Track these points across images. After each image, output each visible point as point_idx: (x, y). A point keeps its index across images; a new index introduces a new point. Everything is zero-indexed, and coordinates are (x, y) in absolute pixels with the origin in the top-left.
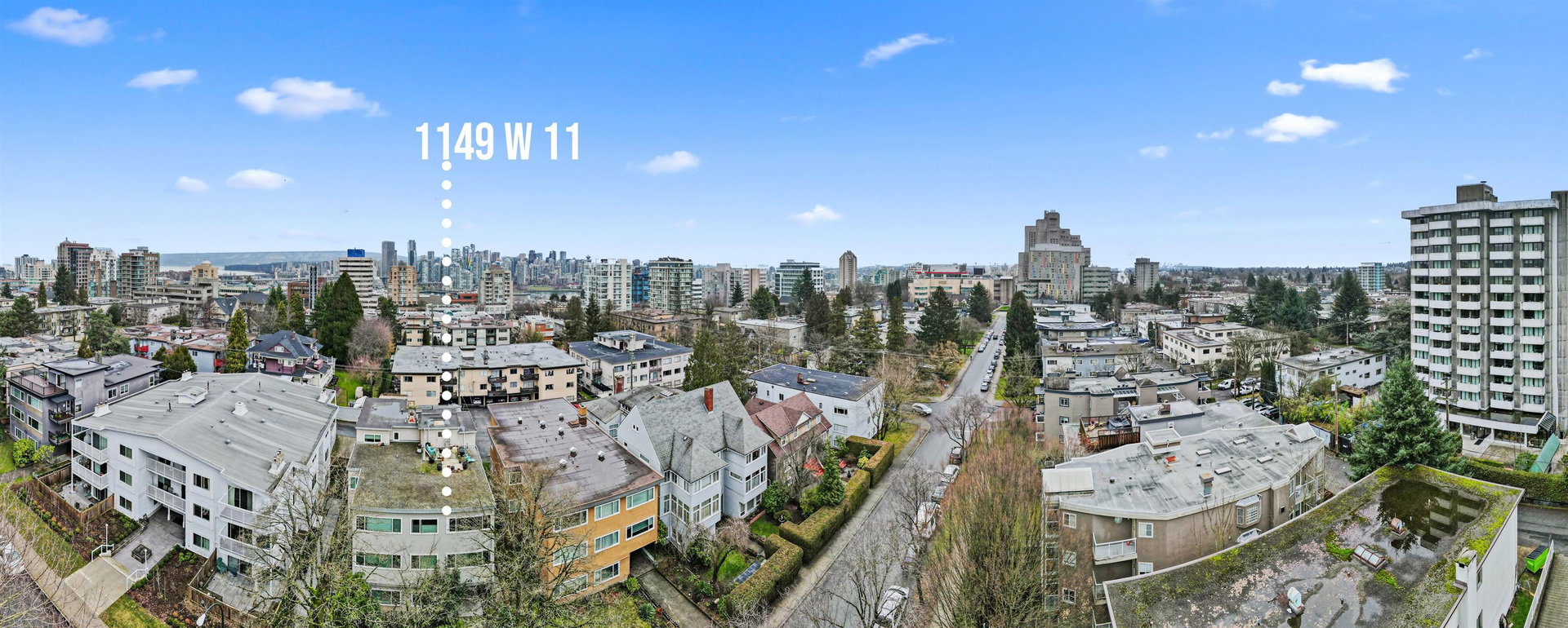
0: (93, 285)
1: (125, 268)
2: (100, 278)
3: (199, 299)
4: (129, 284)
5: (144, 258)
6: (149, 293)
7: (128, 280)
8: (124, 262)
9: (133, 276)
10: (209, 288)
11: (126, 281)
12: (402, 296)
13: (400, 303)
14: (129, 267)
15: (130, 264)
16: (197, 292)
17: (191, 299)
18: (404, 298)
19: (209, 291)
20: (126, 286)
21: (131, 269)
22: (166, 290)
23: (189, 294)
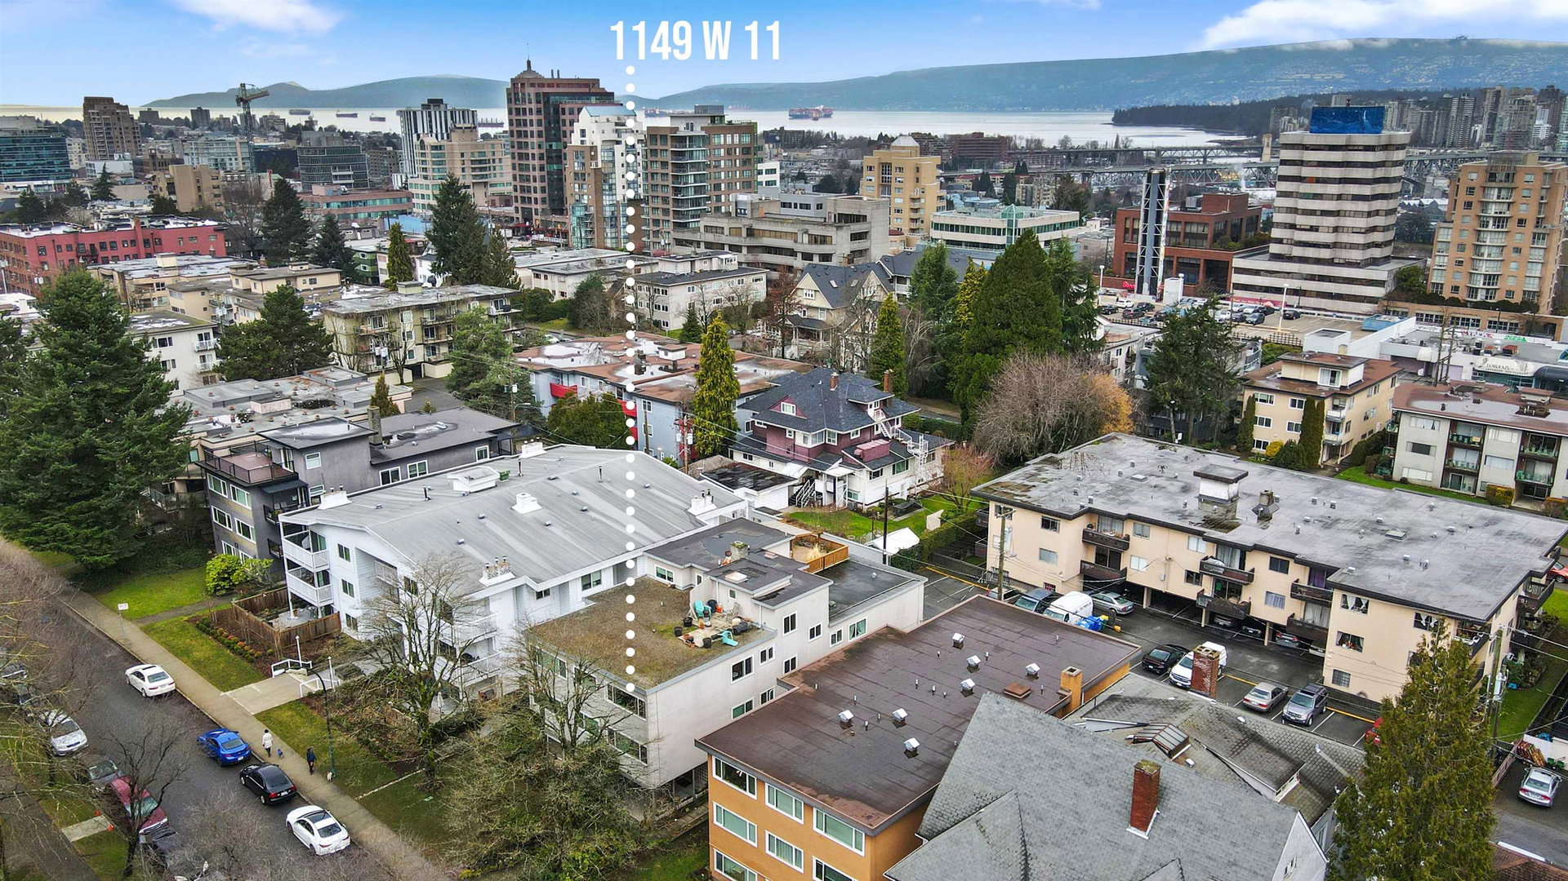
0: (580, 213)
1: (657, 168)
2: (599, 193)
3: (826, 257)
4: (666, 212)
5: (705, 140)
6: (710, 237)
7: (665, 200)
8: (654, 152)
9: (677, 190)
10: (857, 228)
11: (659, 204)
12: (1484, 268)
13: (1473, 291)
14: (664, 164)
15: (668, 158)
16: (823, 240)
17: (807, 256)
18: (1490, 278)
19: (855, 237)
20: (660, 216)
21: (669, 171)
22: (751, 232)
23: (804, 245)
